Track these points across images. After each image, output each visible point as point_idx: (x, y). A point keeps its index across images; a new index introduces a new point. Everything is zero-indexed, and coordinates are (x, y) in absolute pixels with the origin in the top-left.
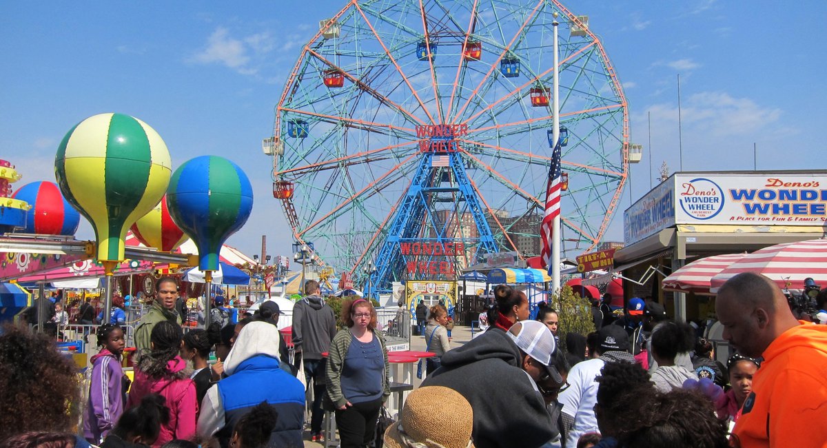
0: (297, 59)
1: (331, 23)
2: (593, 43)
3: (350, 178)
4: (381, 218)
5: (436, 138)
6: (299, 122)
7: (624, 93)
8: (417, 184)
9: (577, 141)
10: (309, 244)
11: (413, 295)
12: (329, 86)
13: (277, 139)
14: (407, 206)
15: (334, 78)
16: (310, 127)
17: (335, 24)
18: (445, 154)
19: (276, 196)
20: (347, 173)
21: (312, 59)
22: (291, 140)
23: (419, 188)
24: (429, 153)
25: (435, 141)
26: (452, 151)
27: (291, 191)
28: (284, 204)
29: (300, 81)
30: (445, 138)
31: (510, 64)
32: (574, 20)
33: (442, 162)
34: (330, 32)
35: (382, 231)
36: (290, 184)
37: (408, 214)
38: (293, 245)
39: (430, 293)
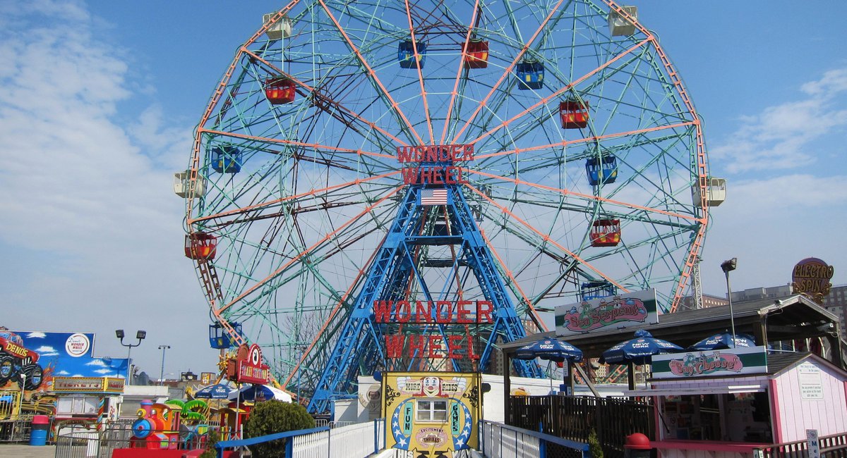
0: (230, 64)
1: (278, 16)
2: (647, 40)
3: (299, 231)
4: (343, 285)
5: (427, 163)
6: (229, 149)
7: (694, 106)
8: (398, 230)
9: (631, 174)
10: (234, 325)
11: (397, 401)
12: (274, 101)
13: (194, 172)
14: (383, 264)
15: (281, 89)
16: (244, 159)
17: (285, 18)
18: (440, 187)
19: (188, 254)
20: (295, 223)
21: (252, 68)
22: (215, 177)
23: (401, 237)
24: (417, 186)
25: (426, 168)
26: (451, 182)
27: (212, 246)
28: (200, 267)
29: (234, 96)
30: (440, 163)
31: (530, 69)
32: (618, 10)
33: (437, 198)
34: (277, 29)
35: (345, 305)
36: (210, 237)
37: (384, 278)
38: (210, 326)
39: (430, 395)
